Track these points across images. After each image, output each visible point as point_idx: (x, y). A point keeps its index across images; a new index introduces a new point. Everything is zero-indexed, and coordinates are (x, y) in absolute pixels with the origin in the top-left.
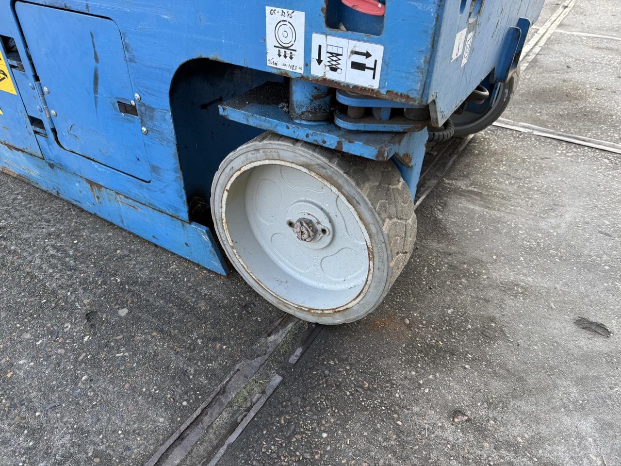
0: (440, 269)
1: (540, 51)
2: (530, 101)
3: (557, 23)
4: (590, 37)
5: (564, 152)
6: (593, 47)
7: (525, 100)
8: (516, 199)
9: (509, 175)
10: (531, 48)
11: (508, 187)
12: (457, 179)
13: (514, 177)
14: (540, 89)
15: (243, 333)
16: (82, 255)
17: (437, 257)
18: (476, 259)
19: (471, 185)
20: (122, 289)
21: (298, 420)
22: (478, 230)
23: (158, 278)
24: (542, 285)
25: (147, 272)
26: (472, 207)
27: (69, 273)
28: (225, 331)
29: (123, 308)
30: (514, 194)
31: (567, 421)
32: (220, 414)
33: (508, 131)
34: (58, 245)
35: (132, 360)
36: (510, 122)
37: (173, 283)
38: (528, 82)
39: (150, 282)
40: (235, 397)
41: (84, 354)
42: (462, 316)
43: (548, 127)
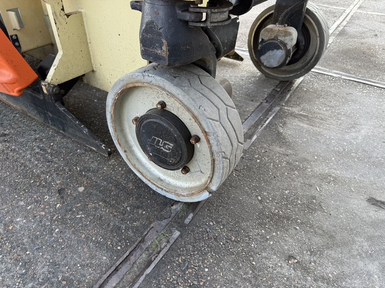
0: (281, 165)
1: (346, 24)
2: (340, 56)
3: (358, 6)
4: (378, 15)
5: (361, 90)
6: (381, 22)
7: (336, 56)
8: (330, 120)
9: (325, 104)
10: (341, 22)
11: (325, 112)
12: (292, 107)
13: (329, 106)
14: (346, 49)
15: (155, 204)
16: (56, 152)
17: (279, 157)
18: (304, 159)
19: (302, 110)
20: (80, 174)
21: (190, 260)
22: (305, 140)
23: (103, 168)
24: (346, 176)
25: (96, 164)
26: (302, 125)
27: (47, 164)
28: (144, 202)
29: (81, 186)
30: (329, 117)
31: (361, 264)
32: (141, 255)
33: (326, 76)
34: (41, 146)
35: (86, 220)
36: (327, 70)
37: (113, 171)
38: (339, 44)
39: (98, 171)
40: (151, 244)
41: (57, 215)
42: (295, 195)
43: (351, 74)
